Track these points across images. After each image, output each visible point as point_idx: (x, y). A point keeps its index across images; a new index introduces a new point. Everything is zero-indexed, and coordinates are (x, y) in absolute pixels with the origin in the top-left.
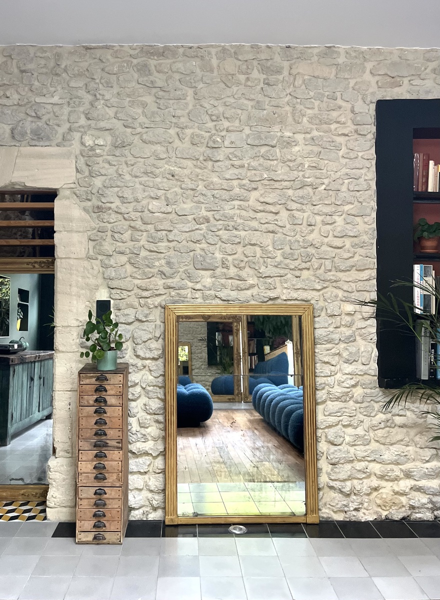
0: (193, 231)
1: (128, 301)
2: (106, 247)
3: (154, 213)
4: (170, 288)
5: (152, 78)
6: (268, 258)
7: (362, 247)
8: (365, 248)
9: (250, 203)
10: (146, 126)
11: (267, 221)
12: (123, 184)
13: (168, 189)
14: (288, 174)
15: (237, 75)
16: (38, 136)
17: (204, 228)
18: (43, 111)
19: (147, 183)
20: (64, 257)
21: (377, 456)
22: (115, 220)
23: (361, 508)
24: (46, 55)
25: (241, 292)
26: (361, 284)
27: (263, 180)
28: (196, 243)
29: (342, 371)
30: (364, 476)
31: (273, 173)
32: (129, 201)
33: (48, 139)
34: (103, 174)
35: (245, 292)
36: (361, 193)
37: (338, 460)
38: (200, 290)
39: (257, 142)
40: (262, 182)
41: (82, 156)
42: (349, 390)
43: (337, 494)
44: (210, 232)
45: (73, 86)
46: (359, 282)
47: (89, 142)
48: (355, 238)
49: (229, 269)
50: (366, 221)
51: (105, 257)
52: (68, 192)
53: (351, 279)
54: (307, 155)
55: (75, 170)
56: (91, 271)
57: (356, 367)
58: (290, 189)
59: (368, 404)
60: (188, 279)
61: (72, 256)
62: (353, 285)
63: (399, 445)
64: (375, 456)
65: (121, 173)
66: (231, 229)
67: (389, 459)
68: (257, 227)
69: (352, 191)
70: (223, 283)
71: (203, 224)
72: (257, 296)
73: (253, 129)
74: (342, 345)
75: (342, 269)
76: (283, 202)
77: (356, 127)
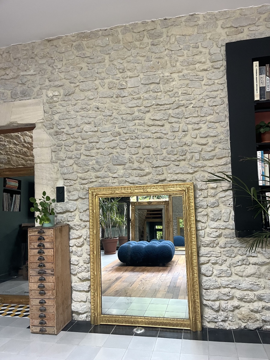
0: (110, 141)
1: (75, 186)
2: (61, 155)
3: (88, 132)
4: (98, 177)
5: (84, 52)
6: (157, 154)
7: (220, 143)
8: (222, 143)
9: (146, 121)
10: (81, 81)
11: (155, 131)
12: (69, 117)
13: (95, 117)
14: (168, 100)
15: (134, 42)
16: (25, 95)
17: (118, 139)
18: (25, 80)
19: (83, 114)
20: (39, 162)
21: (236, 285)
22: (66, 139)
23: (227, 320)
24: (27, 48)
25: (141, 177)
26: (220, 168)
27: (153, 105)
28: (113, 149)
29: (209, 226)
30: (228, 298)
31: (158, 100)
32: (73, 126)
33: (29, 96)
34: (58, 112)
35: (144, 177)
36: (218, 106)
37: (209, 286)
38: (116, 178)
39: (147, 82)
40: (152, 107)
41: (47, 103)
42: (215, 239)
43: (209, 310)
44: (121, 141)
45: (41, 63)
46: (219, 166)
47: (50, 94)
48: (215, 137)
49: (133, 164)
50: (222, 125)
51: (61, 161)
52: (40, 125)
53: (213, 165)
54: (180, 86)
55: (43, 111)
56: (53, 170)
57: (219, 224)
58: (170, 110)
59: (229, 249)
60: (110, 171)
61: (43, 161)
62: (215, 168)
63: (253, 277)
64: (235, 284)
65: (68, 110)
66: (134, 138)
67: (245, 287)
68: (149, 135)
69: (211, 106)
70: (130, 172)
71: (116, 136)
72: (152, 179)
73: (145, 74)
74: (209, 209)
75: (207, 158)
76: (166, 118)
77: (212, 64)
